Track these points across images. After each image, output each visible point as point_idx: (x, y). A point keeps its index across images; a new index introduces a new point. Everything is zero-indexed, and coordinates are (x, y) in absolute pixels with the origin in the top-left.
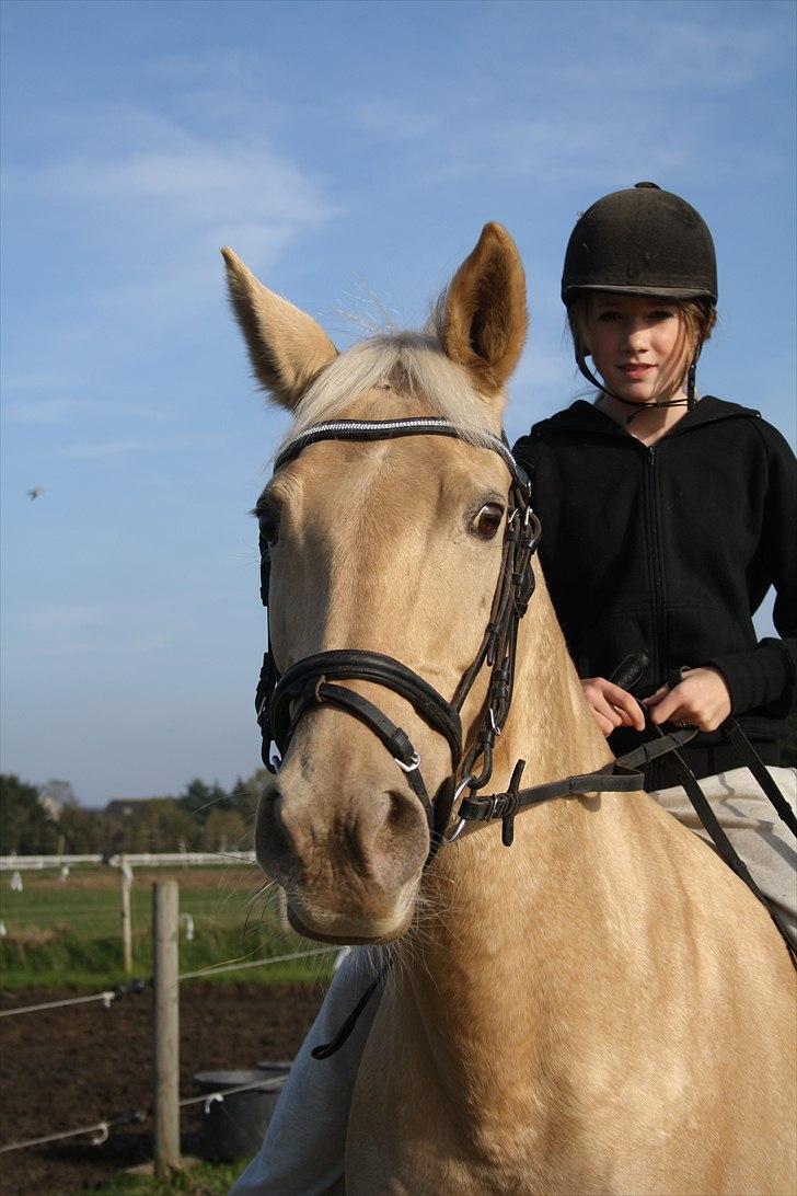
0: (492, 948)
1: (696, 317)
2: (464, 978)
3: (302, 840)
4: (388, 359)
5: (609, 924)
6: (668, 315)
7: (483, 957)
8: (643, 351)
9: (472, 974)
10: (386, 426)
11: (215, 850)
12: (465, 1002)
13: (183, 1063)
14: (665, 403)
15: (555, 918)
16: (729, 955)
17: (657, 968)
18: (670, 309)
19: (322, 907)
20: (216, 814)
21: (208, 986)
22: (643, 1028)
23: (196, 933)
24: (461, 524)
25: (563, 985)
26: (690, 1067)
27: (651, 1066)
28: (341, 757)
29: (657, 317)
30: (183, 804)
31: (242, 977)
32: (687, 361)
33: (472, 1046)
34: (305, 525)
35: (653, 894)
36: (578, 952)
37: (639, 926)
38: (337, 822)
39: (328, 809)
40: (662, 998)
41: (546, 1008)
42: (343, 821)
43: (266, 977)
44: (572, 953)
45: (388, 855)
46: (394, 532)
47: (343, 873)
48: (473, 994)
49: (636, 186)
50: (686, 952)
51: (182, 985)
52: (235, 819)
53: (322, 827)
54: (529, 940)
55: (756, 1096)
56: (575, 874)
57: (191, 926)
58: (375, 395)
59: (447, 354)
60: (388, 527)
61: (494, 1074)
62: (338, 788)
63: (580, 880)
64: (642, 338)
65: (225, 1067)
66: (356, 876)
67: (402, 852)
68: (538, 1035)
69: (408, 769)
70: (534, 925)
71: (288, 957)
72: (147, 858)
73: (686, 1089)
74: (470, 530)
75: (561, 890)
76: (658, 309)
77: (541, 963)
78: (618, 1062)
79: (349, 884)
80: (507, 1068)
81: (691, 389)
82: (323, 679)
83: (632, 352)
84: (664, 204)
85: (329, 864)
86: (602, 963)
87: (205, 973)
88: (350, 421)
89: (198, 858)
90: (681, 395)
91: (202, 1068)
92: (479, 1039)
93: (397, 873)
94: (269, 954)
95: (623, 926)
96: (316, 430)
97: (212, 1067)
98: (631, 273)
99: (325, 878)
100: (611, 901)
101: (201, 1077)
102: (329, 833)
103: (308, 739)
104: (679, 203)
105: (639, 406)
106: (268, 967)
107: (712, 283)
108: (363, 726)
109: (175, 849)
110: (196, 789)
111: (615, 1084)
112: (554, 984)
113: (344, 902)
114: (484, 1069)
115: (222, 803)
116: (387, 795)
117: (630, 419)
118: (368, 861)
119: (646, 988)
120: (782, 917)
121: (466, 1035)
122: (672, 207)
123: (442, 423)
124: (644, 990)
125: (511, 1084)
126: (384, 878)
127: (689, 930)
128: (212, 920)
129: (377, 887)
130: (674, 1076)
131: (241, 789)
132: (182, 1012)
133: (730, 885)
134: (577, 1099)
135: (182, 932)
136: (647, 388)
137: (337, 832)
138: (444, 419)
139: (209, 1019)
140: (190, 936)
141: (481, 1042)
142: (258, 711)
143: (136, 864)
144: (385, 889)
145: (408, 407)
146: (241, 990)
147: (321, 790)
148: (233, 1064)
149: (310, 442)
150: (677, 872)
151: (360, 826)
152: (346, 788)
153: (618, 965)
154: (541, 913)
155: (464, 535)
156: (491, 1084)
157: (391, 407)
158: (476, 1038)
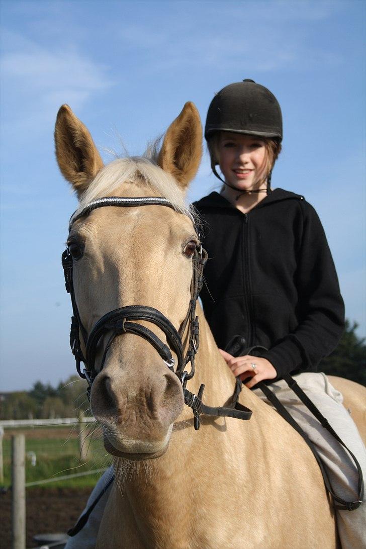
0: (169, 474)
1: (273, 147)
2: (154, 489)
3: (122, 400)
4: (132, 168)
5: (226, 456)
6: (260, 146)
7: (164, 478)
8: (247, 163)
9: (158, 486)
10: (137, 200)
11: (48, 417)
12: (154, 501)
13: (28, 530)
14: (257, 191)
15: (199, 457)
16: (288, 468)
17: (251, 476)
18: (262, 143)
19: (129, 436)
20: (49, 400)
21: (43, 491)
22: (244, 507)
23: (37, 462)
24: (180, 249)
25: (202, 489)
26: (267, 526)
27: (248, 526)
28: (140, 358)
29: (255, 146)
30: (32, 394)
31: (61, 484)
32: (268, 169)
33: (157, 522)
34: (100, 248)
35: (248, 439)
36: (210, 473)
37: (242, 455)
38: (141, 390)
39: (136, 383)
40: (253, 492)
41: (195, 502)
42: (144, 389)
43: (74, 484)
44: (207, 473)
45: (164, 408)
46: (149, 250)
47: (142, 417)
48: (158, 497)
49: (244, 81)
50: (264, 467)
51: (27, 489)
52: (59, 402)
53: (133, 393)
54: (187, 469)
55: (301, 540)
56: (209, 434)
57: (34, 458)
58: (127, 186)
59: (162, 168)
60: (146, 248)
61: (169, 536)
62: (140, 372)
63: (211, 436)
64: (246, 157)
65: (51, 532)
66: (148, 418)
67: (171, 407)
68: (191, 515)
69: (170, 366)
70: (190, 460)
71: (85, 473)
72: (12, 423)
73: (265, 537)
74: (183, 253)
75: (203, 442)
76: (255, 142)
77: (193, 479)
78: (231, 526)
79: (145, 423)
80: (175, 532)
81: (269, 184)
82: (125, 320)
83: (241, 163)
84: (259, 90)
85: (134, 413)
86: (222, 476)
87: (41, 482)
88: (116, 197)
89: (39, 422)
90: (264, 187)
91: (40, 532)
92: (161, 519)
93: (169, 418)
94: (75, 472)
95: (233, 457)
96: (99, 202)
97: (45, 532)
98: (243, 123)
99: (132, 420)
100: (227, 444)
101: (38, 537)
102: (137, 396)
103: (121, 350)
104: (266, 90)
105: (243, 191)
106: (75, 479)
107: (281, 131)
108: (148, 343)
109: (27, 418)
110: (38, 386)
111: (230, 538)
112: (199, 490)
113: (141, 432)
114: (163, 534)
115: (51, 393)
116: (164, 377)
117: (237, 198)
118: (156, 410)
119: (245, 487)
120: (317, 449)
121: (154, 516)
122: (263, 92)
123: (164, 200)
124: (244, 488)
125: (177, 540)
126: (163, 420)
127: (265, 456)
128: (45, 455)
129: (159, 424)
130: (260, 531)
131: (62, 387)
132: (28, 504)
133: (288, 433)
134: (210, 546)
135: (28, 462)
136: (248, 182)
137: (141, 395)
138: (165, 198)
139: (43, 507)
140: (34, 464)
141: (162, 520)
142: (72, 348)
143: (6, 427)
144: (163, 425)
145: (145, 192)
146: (60, 492)
147: (132, 374)
148: (56, 530)
149: (96, 208)
150: (260, 427)
151: (154, 391)
152: (145, 373)
153: (231, 477)
154: (193, 455)
155: (181, 255)
156: (167, 541)
157: (137, 192)
158: (160, 518)
